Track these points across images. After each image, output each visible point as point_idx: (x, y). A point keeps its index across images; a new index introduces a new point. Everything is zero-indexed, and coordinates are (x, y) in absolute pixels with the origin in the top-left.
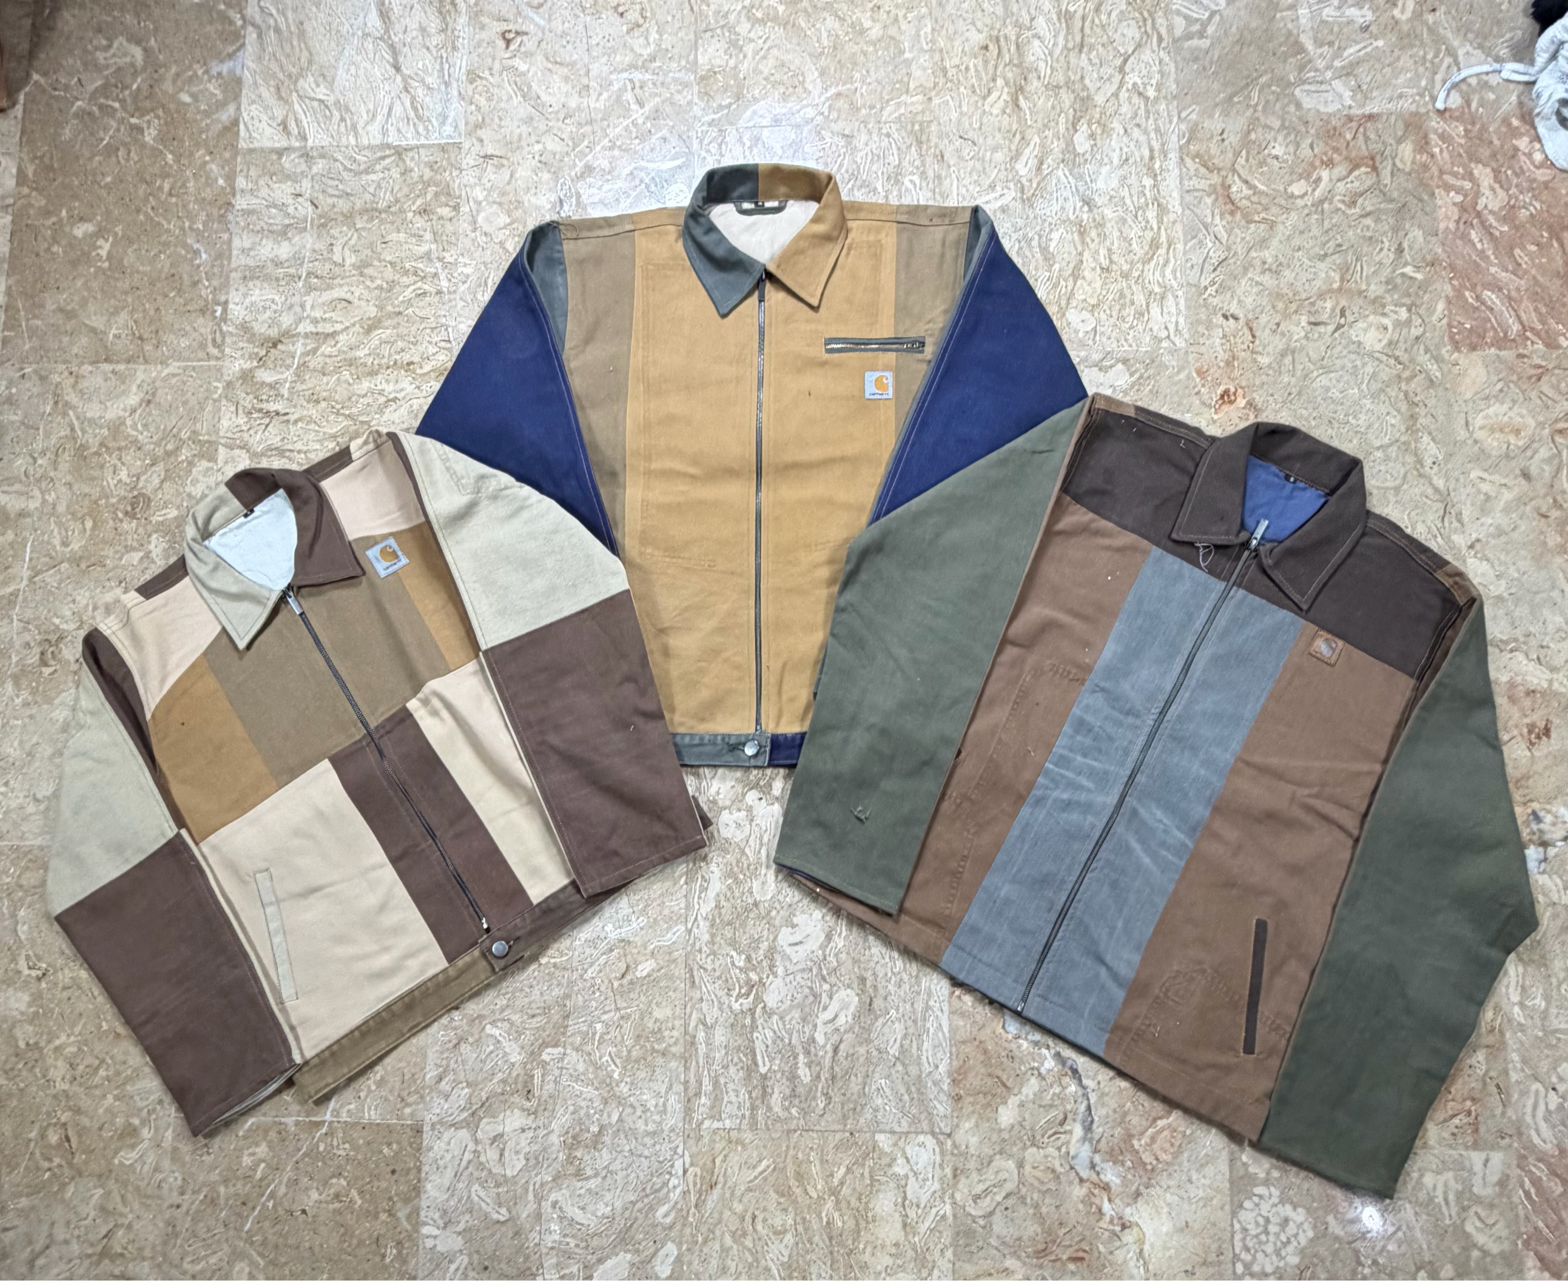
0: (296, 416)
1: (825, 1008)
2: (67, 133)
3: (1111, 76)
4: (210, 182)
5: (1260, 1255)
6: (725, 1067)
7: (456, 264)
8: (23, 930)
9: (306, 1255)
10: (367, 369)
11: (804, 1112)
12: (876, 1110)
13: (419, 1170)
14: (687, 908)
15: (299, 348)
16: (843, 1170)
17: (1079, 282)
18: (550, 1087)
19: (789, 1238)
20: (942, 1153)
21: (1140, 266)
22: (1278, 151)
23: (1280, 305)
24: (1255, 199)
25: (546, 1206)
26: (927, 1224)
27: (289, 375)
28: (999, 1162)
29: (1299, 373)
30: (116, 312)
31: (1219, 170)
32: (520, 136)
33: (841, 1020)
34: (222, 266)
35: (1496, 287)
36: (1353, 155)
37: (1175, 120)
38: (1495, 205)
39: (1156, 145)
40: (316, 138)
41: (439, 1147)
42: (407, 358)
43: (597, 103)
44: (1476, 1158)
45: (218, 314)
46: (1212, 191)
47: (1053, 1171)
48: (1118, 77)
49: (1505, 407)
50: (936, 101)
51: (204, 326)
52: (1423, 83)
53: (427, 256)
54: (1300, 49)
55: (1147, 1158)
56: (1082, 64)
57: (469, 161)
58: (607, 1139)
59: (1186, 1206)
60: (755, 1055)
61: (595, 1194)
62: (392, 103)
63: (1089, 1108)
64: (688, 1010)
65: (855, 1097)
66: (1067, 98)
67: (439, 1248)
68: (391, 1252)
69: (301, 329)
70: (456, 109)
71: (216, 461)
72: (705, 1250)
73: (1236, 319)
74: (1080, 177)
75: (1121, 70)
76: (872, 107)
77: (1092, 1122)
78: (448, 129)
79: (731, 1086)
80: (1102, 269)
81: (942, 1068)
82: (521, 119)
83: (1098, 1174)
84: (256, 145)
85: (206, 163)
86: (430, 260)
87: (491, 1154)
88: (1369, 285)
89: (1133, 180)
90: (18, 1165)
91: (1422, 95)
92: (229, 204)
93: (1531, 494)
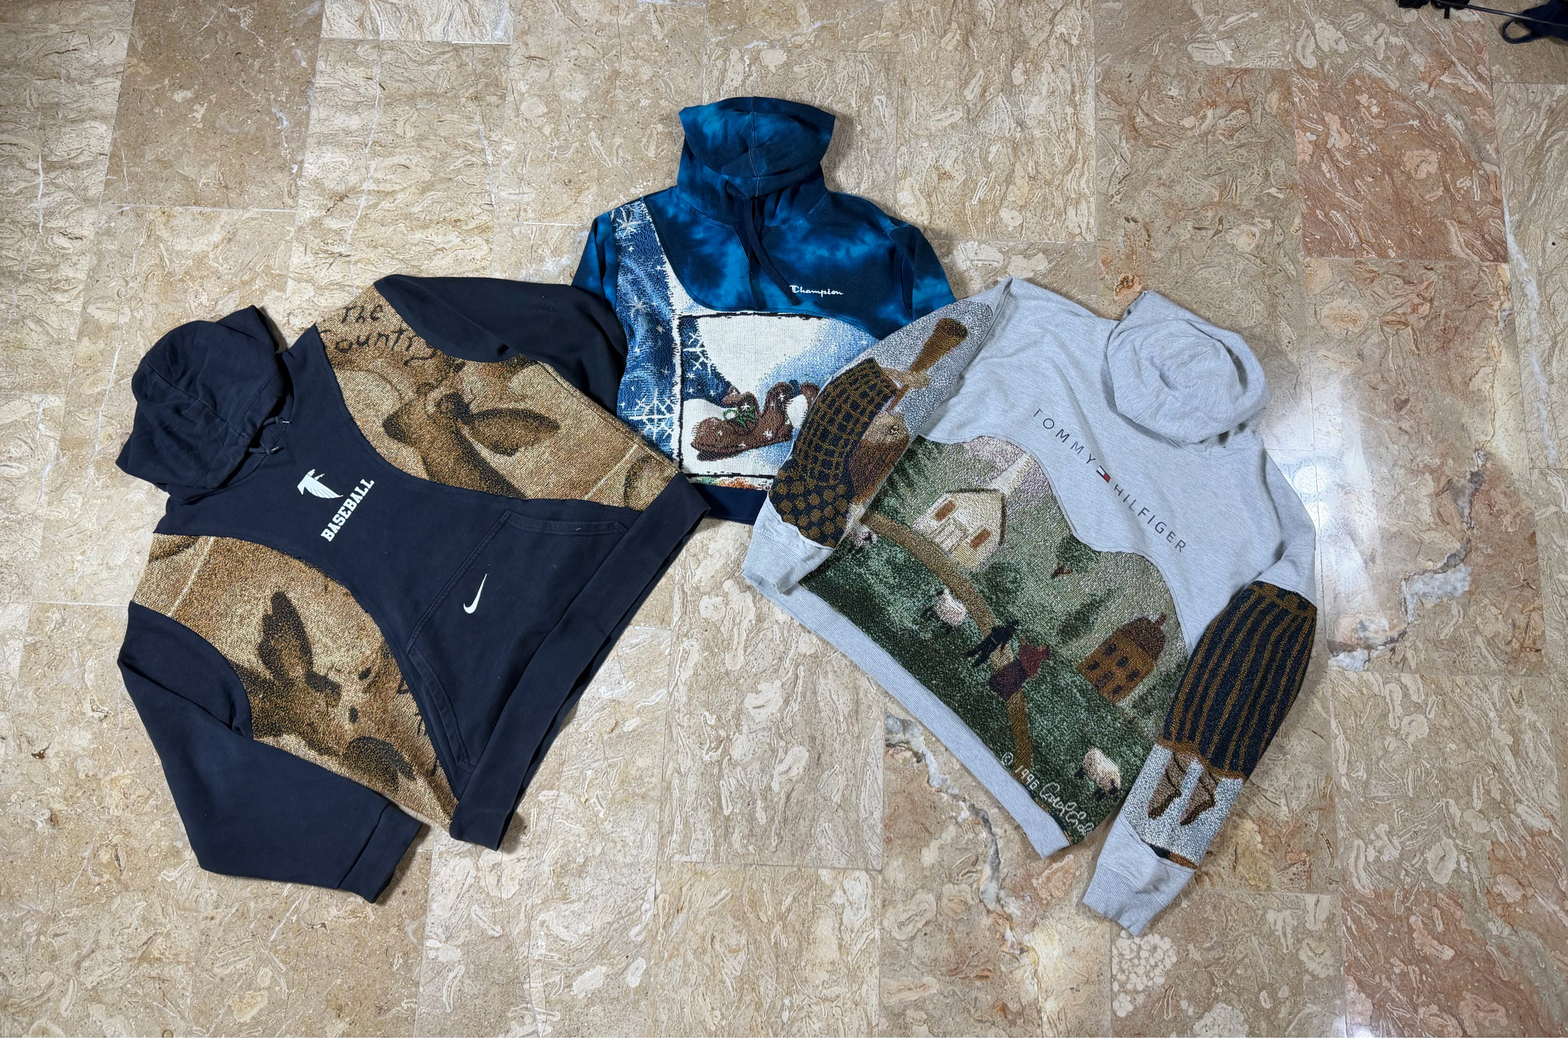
0: (357, 258)
1: (781, 761)
2: (174, 16)
3: (1043, 26)
4: (295, 62)
5: (1133, 976)
6: (695, 809)
7: (499, 142)
8: (89, 678)
9: (325, 962)
10: (419, 223)
11: (760, 850)
12: (820, 849)
13: (427, 892)
14: (670, 674)
15: (363, 202)
16: (790, 899)
17: (1011, 187)
18: (544, 823)
19: (742, 957)
20: (874, 887)
21: (1060, 176)
22: (1174, 92)
23: (1172, 212)
24: (1154, 129)
25: (535, 924)
26: (859, 946)
27: (352, 224)
28: (921, 895)
29: (1184, 267)
30: (206, 164)
31: (1126, 104)
32: (559, 44)
33: (794, 772)
34: (300, 132)
35: (1341, 208)
36: (1233, 98)
37: (1093, 63)
38: (1340, 144)
39: (1077, 82)
40: (388, 32)
41: (444, 872)
42: (455, 216)
43: (625, 20)
44: (1310, 899)
45: (294, 171)
46: (1120, 120)
47: (966, 903)
48: (1049, 27)
49: (1346, 301)
50: (903, 37)
51: (282, 180)
52: (1288, 47)
53: (477, 135)
54: (1194, 15)
55: (1044, 894)
56: (1021, 16)
57: (515, 60)
58: (590, 869)
59: (1074, 935)
60: (720, 799)
61: (578, 915)
62: (453, 10)
63: (997, 852)
64: (666, 760)
65: (803, 838)
66: (1007, 42)
67: (440, 959)
68: (398, 962)
69: (365, 187)
70: (507, 16)
71: (285, 292)
72: (670, 964)
73: (1136, 222)
74: (1015, 104)
75: (1052, 22)
76: (850, 39)
77: (999, 863)
78: (499, 33)
79: (699, 826)
80: (1030, 177)
81: (877, 815)
82: (560, 30)
83: (1003, 907)
84: (335, 36)
85: (292, 47)
86: (479, 138)
87: (491, 879)
88: (1241, 201)
89: (1058, 108)
90: (71, 880)
91: (1287, 58)
92: (310, 82)
93: (1364, 371)
